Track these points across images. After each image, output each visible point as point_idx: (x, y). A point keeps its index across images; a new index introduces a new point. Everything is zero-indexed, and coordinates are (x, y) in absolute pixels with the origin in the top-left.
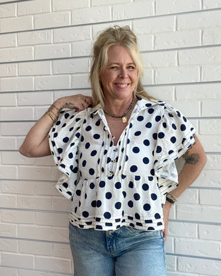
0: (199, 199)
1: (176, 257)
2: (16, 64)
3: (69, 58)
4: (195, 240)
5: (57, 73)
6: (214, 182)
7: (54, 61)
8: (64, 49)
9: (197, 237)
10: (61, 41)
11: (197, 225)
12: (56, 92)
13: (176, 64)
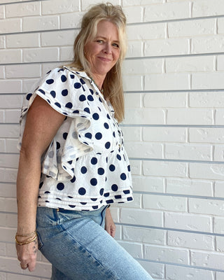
0: (189, 173)
1: (165, 231)
2: (4, 36)
3: (58, 30)
4: (184, 214)
5: (45, 45)
6: (204, 155)
7: (43, 33)
8: (52, 22)
9: (186, 211)
10: (50, 13)
11: (186, 198)
12: (44, 65)
13: (166, 36)
